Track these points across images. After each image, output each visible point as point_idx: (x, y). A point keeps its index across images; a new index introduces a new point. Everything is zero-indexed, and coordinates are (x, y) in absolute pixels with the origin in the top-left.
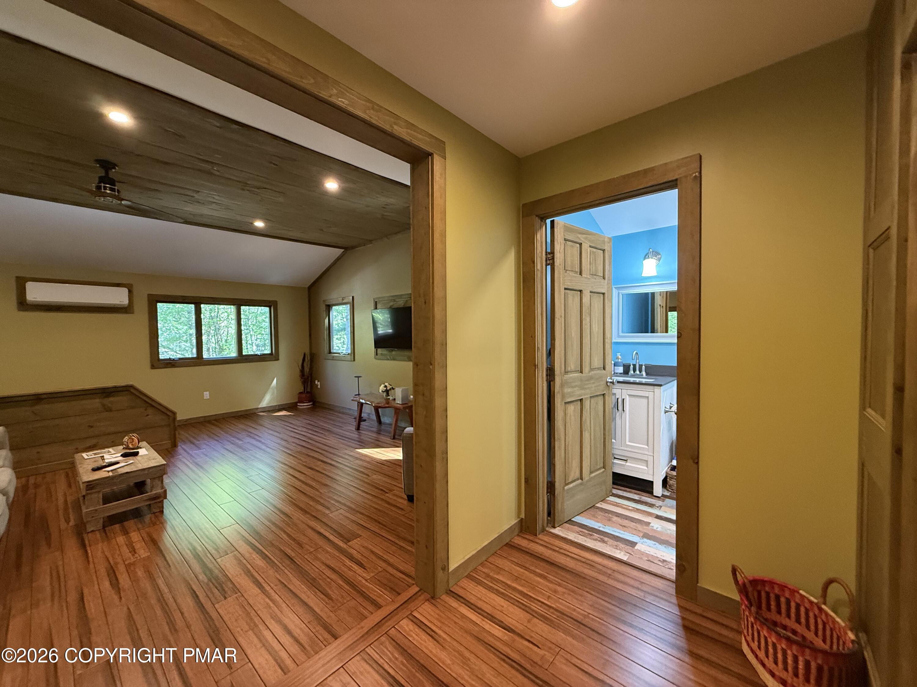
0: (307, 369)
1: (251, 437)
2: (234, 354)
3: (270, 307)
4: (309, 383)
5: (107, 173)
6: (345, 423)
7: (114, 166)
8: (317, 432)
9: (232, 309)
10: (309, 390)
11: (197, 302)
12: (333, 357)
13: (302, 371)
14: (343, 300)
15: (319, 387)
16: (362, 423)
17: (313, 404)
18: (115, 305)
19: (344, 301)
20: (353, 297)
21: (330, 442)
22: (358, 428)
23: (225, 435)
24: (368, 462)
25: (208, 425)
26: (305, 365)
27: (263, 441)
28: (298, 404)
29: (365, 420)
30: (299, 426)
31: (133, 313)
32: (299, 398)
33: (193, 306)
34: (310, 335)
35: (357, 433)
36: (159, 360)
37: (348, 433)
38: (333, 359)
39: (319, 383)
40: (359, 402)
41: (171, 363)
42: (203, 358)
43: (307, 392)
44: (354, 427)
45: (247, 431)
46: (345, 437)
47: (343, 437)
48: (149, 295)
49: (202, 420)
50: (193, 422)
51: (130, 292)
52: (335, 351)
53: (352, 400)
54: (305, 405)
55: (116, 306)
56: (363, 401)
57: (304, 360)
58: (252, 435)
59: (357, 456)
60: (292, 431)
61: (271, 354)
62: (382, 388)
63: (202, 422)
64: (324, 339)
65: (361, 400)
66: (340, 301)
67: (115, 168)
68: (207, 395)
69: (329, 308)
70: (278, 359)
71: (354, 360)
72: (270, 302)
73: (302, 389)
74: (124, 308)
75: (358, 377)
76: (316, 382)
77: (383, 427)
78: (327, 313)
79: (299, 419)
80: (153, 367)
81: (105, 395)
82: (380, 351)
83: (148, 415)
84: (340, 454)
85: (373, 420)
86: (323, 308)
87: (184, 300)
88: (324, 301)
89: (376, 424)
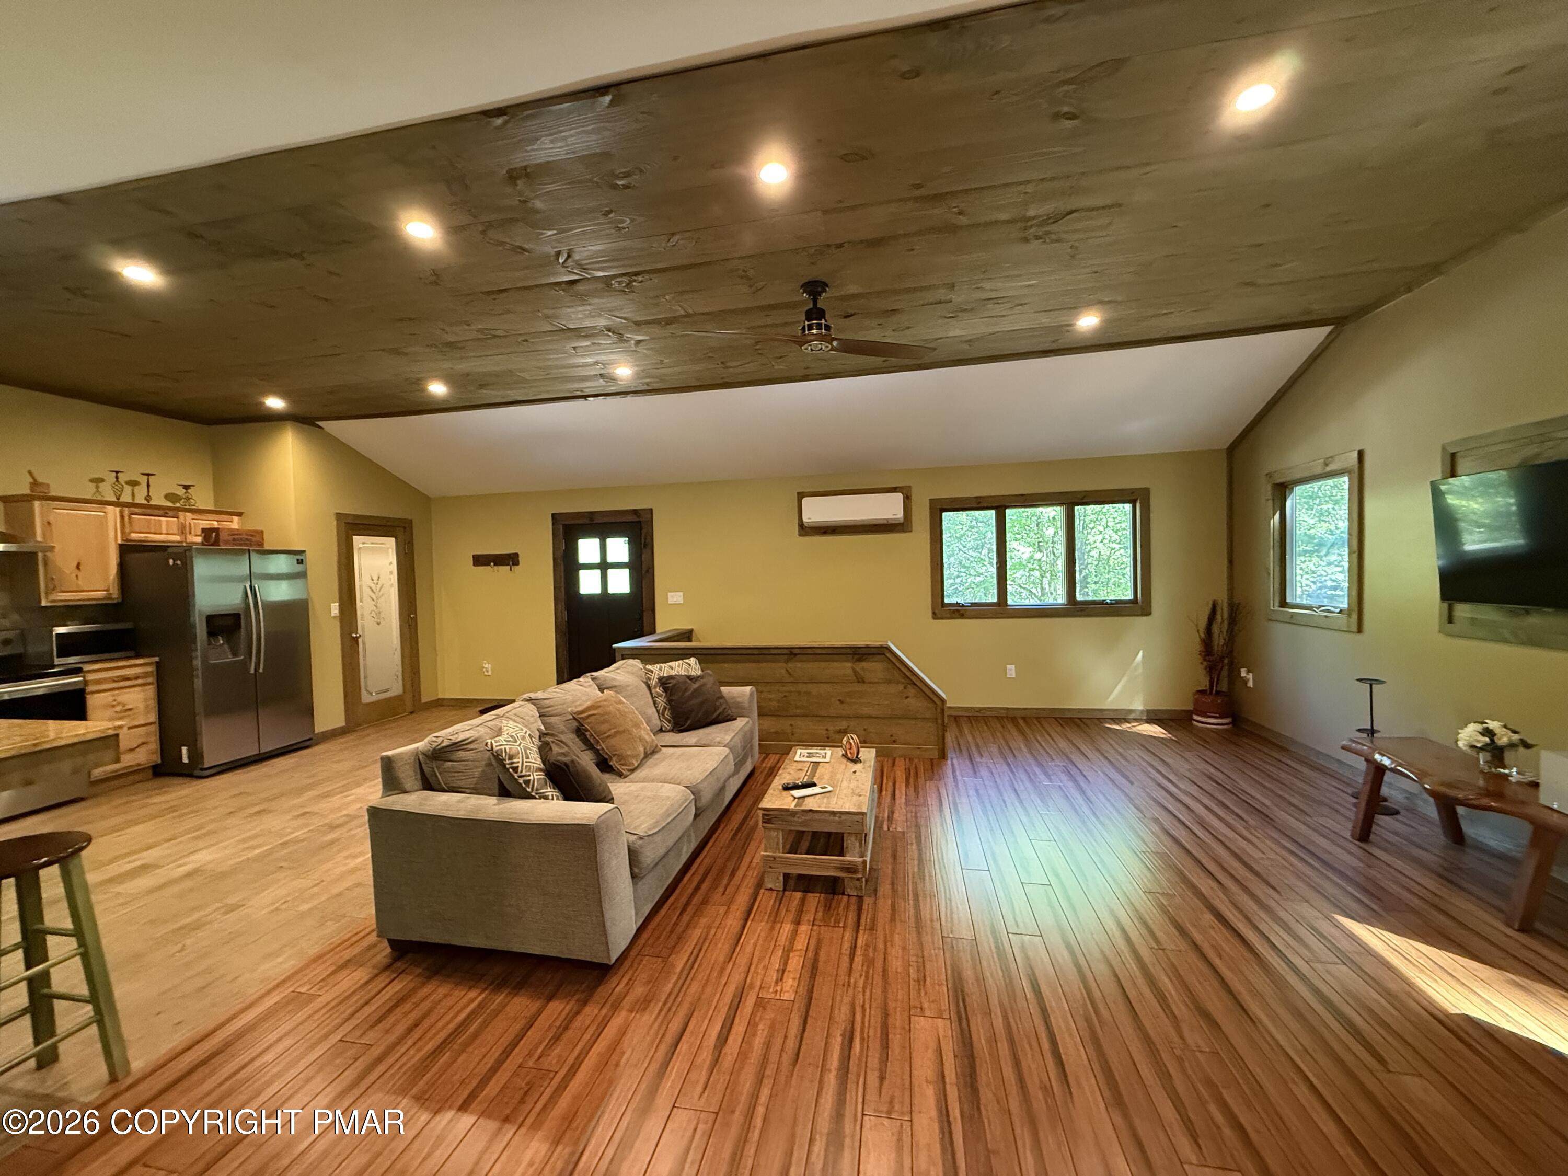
0: (1219, 640)
1: (1069, 773)
2: (1060, 598)
3: (1133, 502)
4: (1225, 673)
5: (815, 302)
6: (1320, 803)
7: (824, 285)
8: (1227, 807)
9: (1056, 512)
10: (1224, 687)
11: (1000, 506)
12: (1292, 615)
13: (1207, 642)
14: (1326, 465)
15: (1250, 684)
16: (1382, 820)
17: (1234, 723)
18: (887, 520)
19: (1328, 469)
20: (1361, 454)
21: (1257, 855)
22: (1364, 834)
23: (1028, 756)
24: (1389, 995)
25: (1010, 726)
26: (1215, 628)
27: (1089, 793)
28: (1195, 717)
29: (1394, 813)
30: (1182, 777)
31: (911, 531)
32: (1196, 702)
33: (993, 512)
34: (1231, 562)
35: (1359, 852)
36: (943, 605)
37: (1323, 842)
38: (1293, 620)
39: (1250, 676)
40: (1370, 761)
41: (959, 612)
42: (1007, 605)
43: (1218, 693)
44: (1350, 825)
45: (1068, 757)
46: (1313, 854)
47: (1305, 849)
48: (932, 501)
49: (1003, 713)
50: (988, 713)
51: (907, 499)
52: (1298, 601)
53: (1343, 748)
54: (1213, 723)
55: (890, 522)
56: (1386, 762)
57: (1212, 618)
58: (1074, 771)
59: (1345, 944)
60: (1159, 785)
61: (1135, 601)
62: (1469, 734)
63: (1002, 717)
64: (1267, 570)
65: (1377, 757)
66: (1318, 470)
67: (825, 291)
68: (1011, 670)
69: (1282, 490)
70: (1148, 614)
71: (1360, 630)
72: (1133, 491)
73: (1204, 683)
74: (899, 524)
75: (1372, 682)
76: (1243, 673)
77: (1470, 860)
78: (1278, 503)
79: (1188, 755)
80: (935, 616)
81: (856, 657)
82: (1463, 610)
83: (907, 697)
84: (1282, 914)
85: (1425, 819)
86: (1266, 491)
87: (979, 503)
88: (1269, 475)
89: (1437, 836)
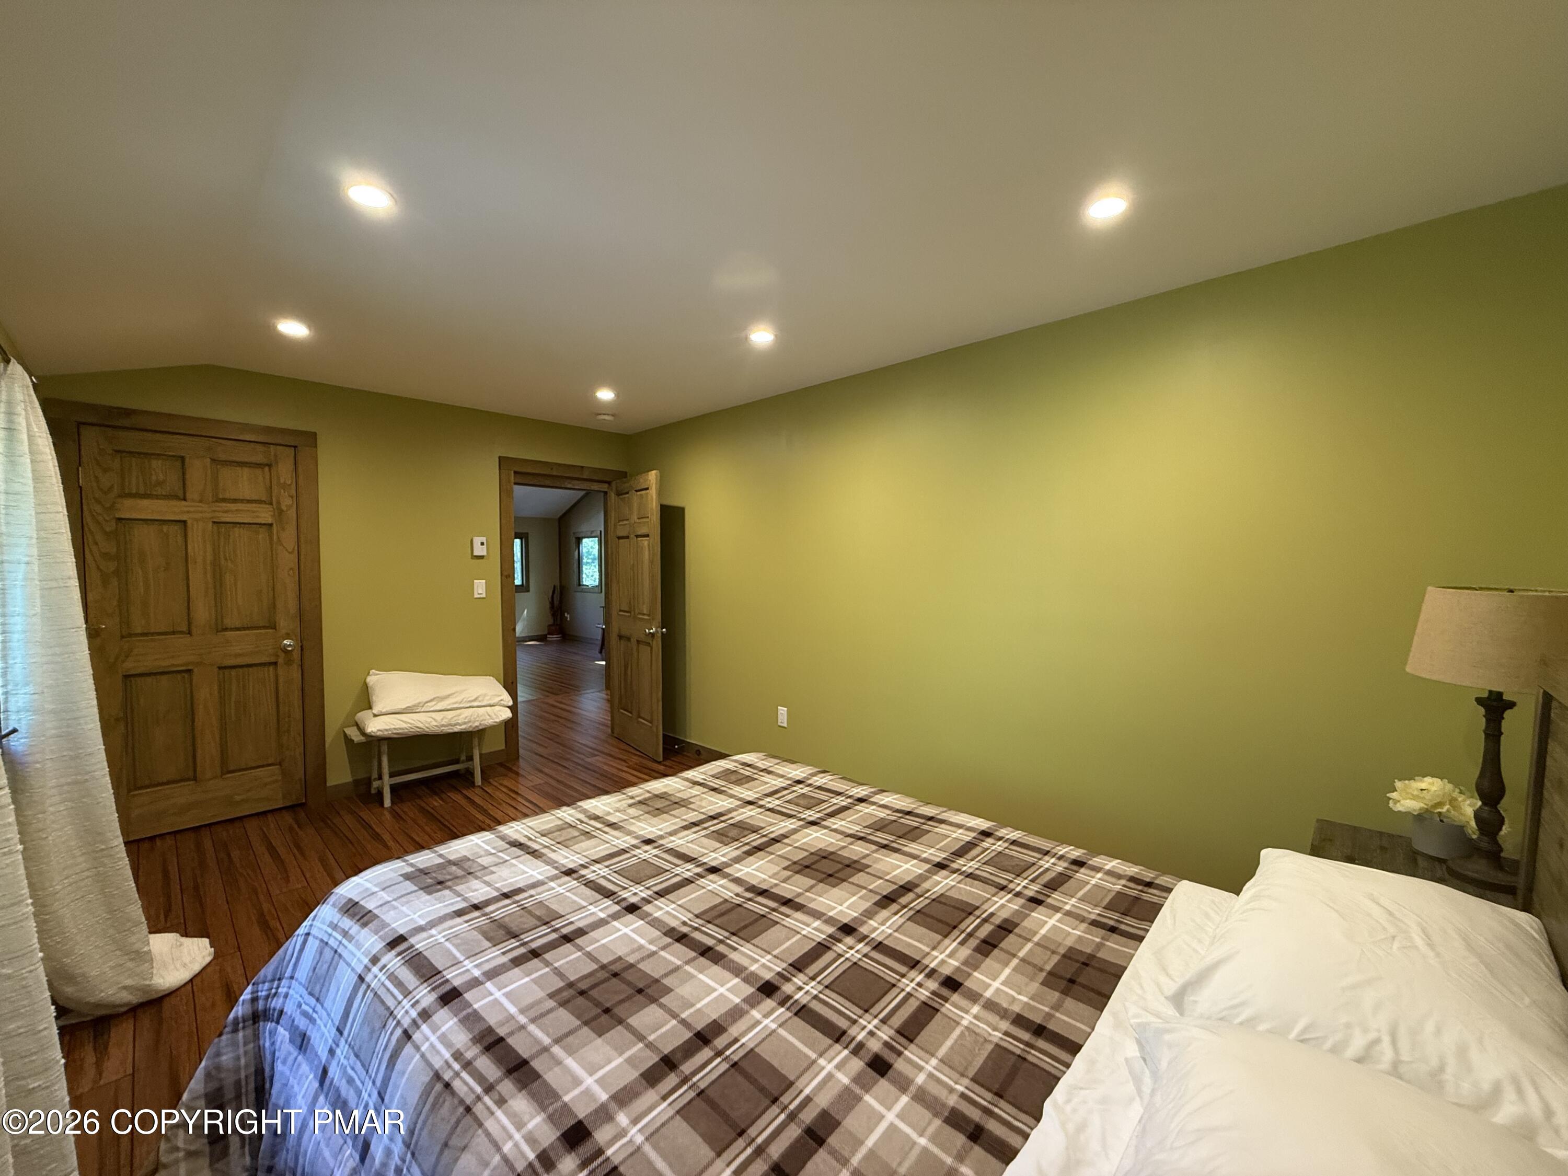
0: (556, 603)
3: (522, 539)
4: (559, 616)
10: (559, 623)
12: (582, 589)
13: (552, 603)
14: (592, 533)
15: (569, 619)
17: (563, 636)
26: (555, 596)
28: (548, 635)
32: (549, 629)
34: (560, 568)
39: (569, 616)
43: (557, 625)
52: (584, 583)
54: (554, 637)
57: (554, 592)
61: (522, 585)
64: (574, 571)
66: (589, 534)
69: (579, 541)
70: (529, 591)
72: (522, 534)
73: (551, 622)
76: (566, 615)
78: (578, 545)
79: (550, 649)
86: (574, 540)
88: (574, 533)
